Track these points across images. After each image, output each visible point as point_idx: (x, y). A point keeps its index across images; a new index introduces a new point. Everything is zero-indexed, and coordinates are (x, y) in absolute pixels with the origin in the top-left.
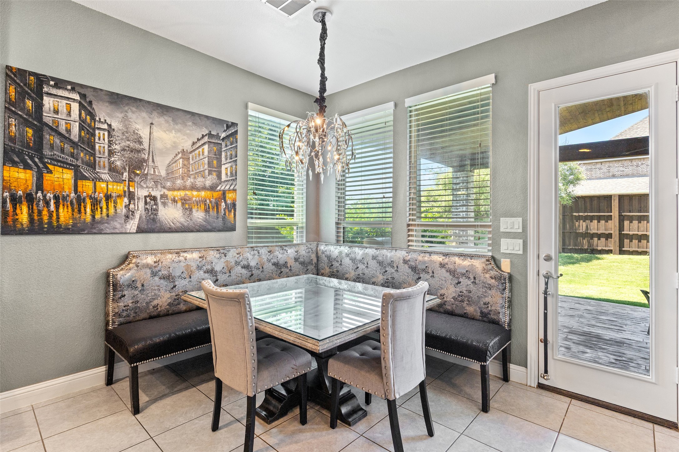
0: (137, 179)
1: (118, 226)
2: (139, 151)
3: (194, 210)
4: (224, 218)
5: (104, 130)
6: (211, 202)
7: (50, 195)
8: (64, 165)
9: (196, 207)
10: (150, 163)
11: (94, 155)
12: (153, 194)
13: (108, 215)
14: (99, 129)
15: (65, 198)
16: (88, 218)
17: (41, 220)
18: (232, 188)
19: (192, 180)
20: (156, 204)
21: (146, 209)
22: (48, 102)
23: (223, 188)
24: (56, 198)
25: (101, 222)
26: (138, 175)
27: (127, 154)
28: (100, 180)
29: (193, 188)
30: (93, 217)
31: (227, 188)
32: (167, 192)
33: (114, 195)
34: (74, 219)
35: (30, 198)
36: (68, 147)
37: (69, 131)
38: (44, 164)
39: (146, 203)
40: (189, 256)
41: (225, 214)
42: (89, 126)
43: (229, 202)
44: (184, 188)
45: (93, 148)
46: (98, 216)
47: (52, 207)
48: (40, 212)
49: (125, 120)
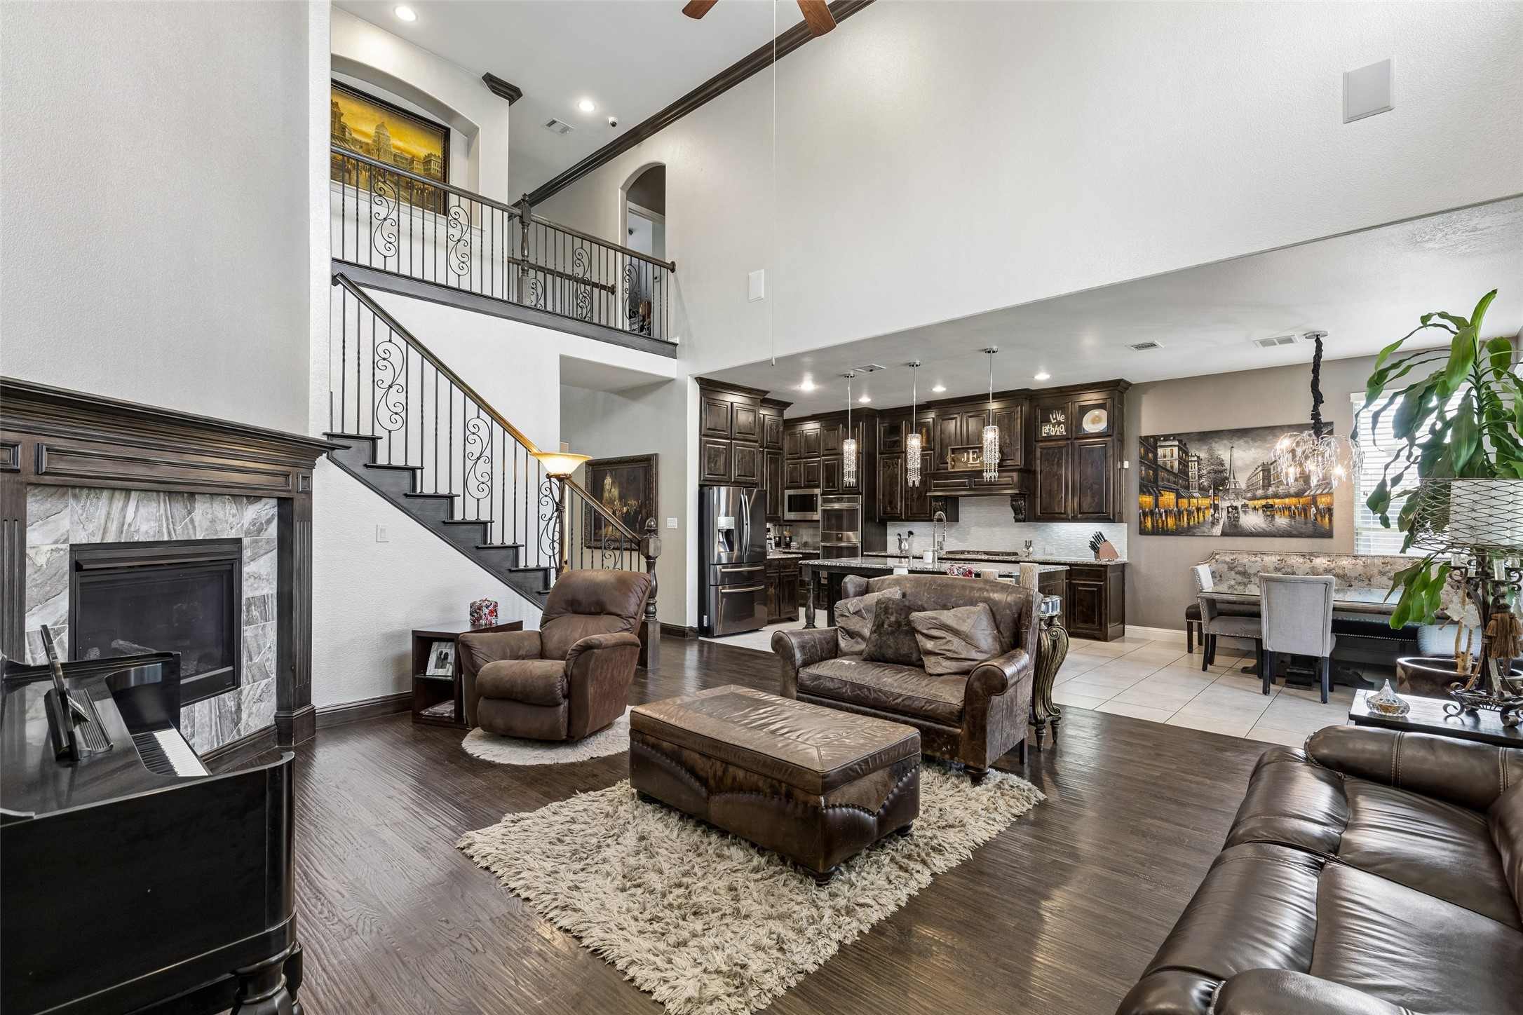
0: (1221, 494)
1: (1206, 530)
2: (1222, 472)
3: (1277, 517)
4: (1314, 524)
5: (1195, 461)
6: (1296, 508)
7: (1162, 510)
8: (1170, 489)
9: (1279, 513)
10: (1232, 479)
11: (1188, 481)
12: (1234, 504)
13: (1198, 523)
14: (1191, 461)
15: (1171, 512)
16: (1185, 524)
17: (1158, 526)
18: (1326, 491)
19: (1274, 489)
20: (1238, 513)
21: (1229, 517)
22: (1160, 451)
23: (1312, 493)
24: (1166, 512)
25: (1194, 527)
26: (1221, 490)
27: (1212, 476)
28: (1193, 497)
29: (1276, 496)
30: (1189, 523)
31: (1319, 492)
32: (1247, 502)
33: (1203, 507)
34: (1176, 525)
35: (1152, 513)
36: (1171, 478)
37: (1172, 467)
38: (1159, 491)
39: (1228, 512)
40: (1266, 558)
41: (1316, 519)
42: (1185, 461)
43: (1321, 507)
44: (1266, 497)
45: (1188, 476)
46: (1191, 523)
47: (1164, 518)
48: (1157, 521)
49: (1210, 451)
